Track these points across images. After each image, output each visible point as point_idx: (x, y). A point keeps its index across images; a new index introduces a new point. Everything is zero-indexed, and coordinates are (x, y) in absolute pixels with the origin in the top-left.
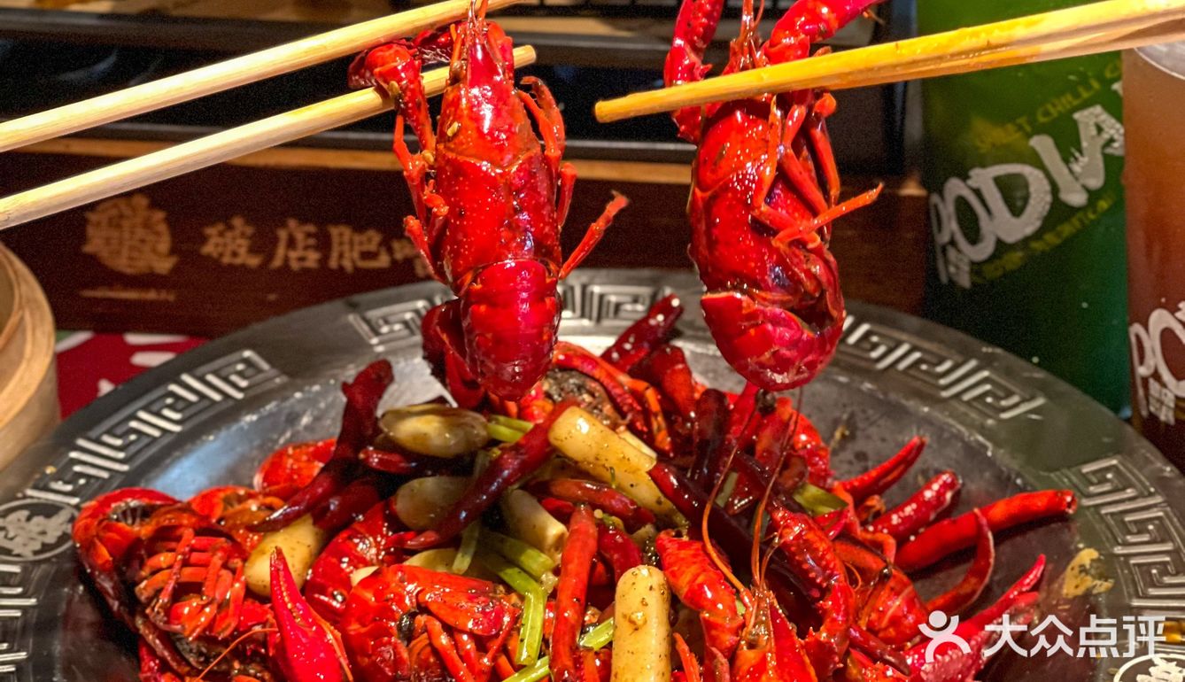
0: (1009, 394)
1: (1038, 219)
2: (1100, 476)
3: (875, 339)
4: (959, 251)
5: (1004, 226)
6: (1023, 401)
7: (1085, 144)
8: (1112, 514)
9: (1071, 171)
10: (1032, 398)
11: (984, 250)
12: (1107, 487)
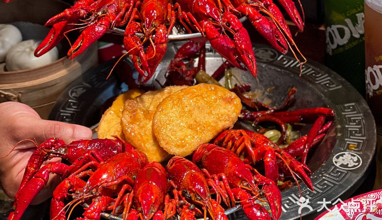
0: (333, 84)
1: (347, 40)
2: (349, 107)
3: (285, 59)
4: (330, 46)
5: (339, 41)
6: (336, 86)
7: (359, 22)
8: (348, 117)
9: (356, 29)
10: (339, 85)
11: (334, 46)
12: (349, 110)
